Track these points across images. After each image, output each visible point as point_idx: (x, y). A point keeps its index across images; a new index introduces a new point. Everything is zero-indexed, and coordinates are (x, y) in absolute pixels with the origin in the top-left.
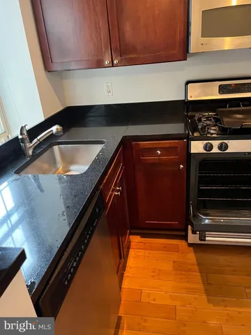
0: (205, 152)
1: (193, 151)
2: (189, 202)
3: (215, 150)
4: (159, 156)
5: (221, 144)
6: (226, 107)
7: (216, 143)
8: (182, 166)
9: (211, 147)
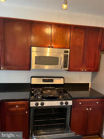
0: (36, 106)
1: (31, 106)
2: (30, 128)
3: (40, 105)
4: (17, 108)
5: (42, 103)
6: (45, 87)
7: (40, 103)
8: (27, 112)
9: (38, 104)
